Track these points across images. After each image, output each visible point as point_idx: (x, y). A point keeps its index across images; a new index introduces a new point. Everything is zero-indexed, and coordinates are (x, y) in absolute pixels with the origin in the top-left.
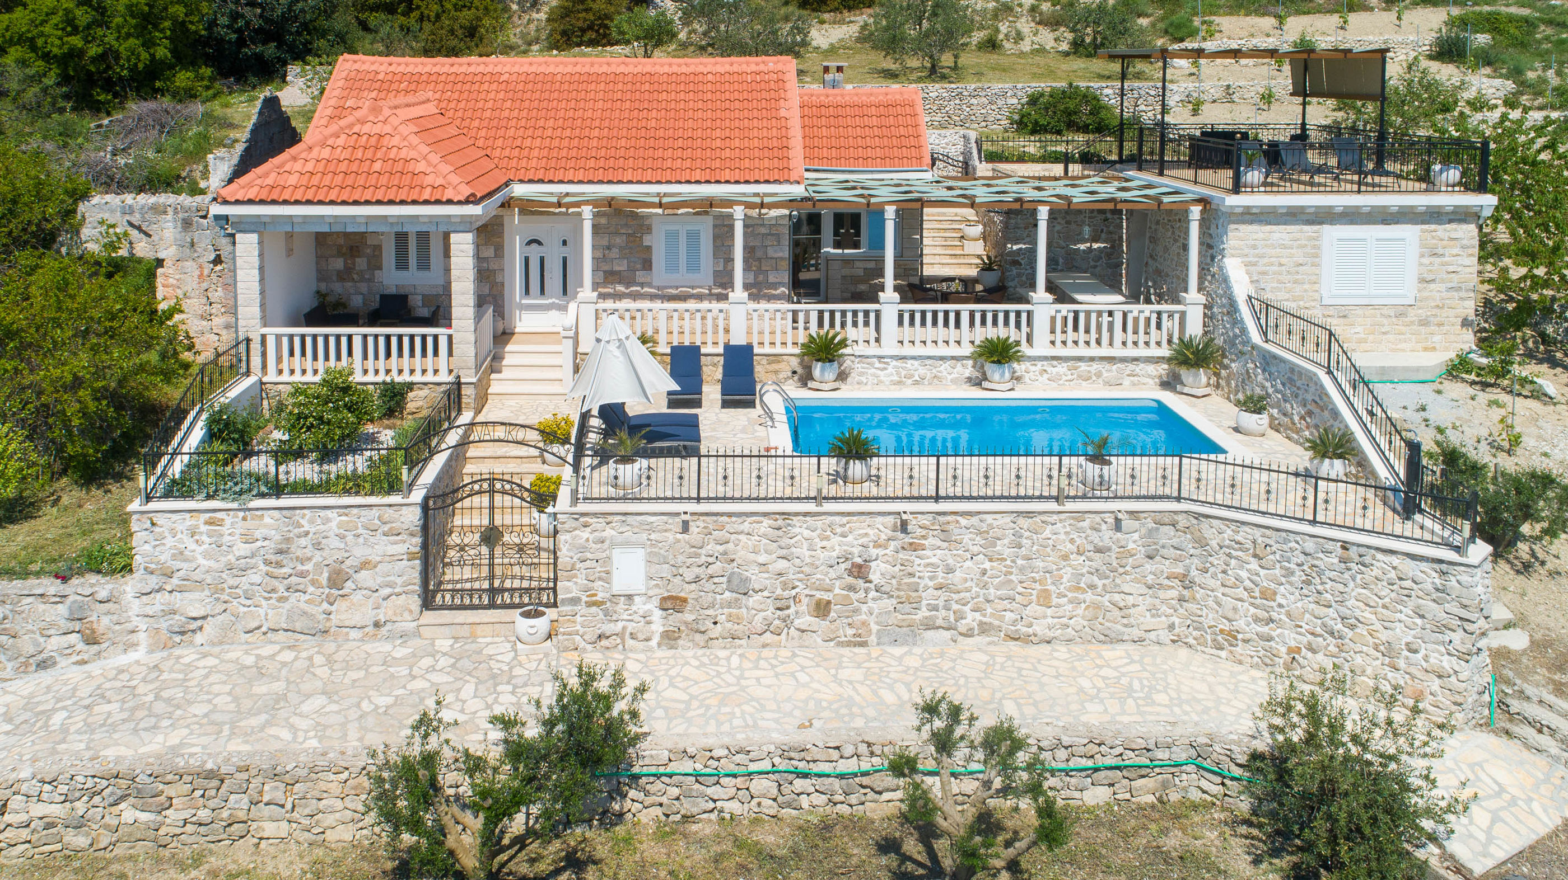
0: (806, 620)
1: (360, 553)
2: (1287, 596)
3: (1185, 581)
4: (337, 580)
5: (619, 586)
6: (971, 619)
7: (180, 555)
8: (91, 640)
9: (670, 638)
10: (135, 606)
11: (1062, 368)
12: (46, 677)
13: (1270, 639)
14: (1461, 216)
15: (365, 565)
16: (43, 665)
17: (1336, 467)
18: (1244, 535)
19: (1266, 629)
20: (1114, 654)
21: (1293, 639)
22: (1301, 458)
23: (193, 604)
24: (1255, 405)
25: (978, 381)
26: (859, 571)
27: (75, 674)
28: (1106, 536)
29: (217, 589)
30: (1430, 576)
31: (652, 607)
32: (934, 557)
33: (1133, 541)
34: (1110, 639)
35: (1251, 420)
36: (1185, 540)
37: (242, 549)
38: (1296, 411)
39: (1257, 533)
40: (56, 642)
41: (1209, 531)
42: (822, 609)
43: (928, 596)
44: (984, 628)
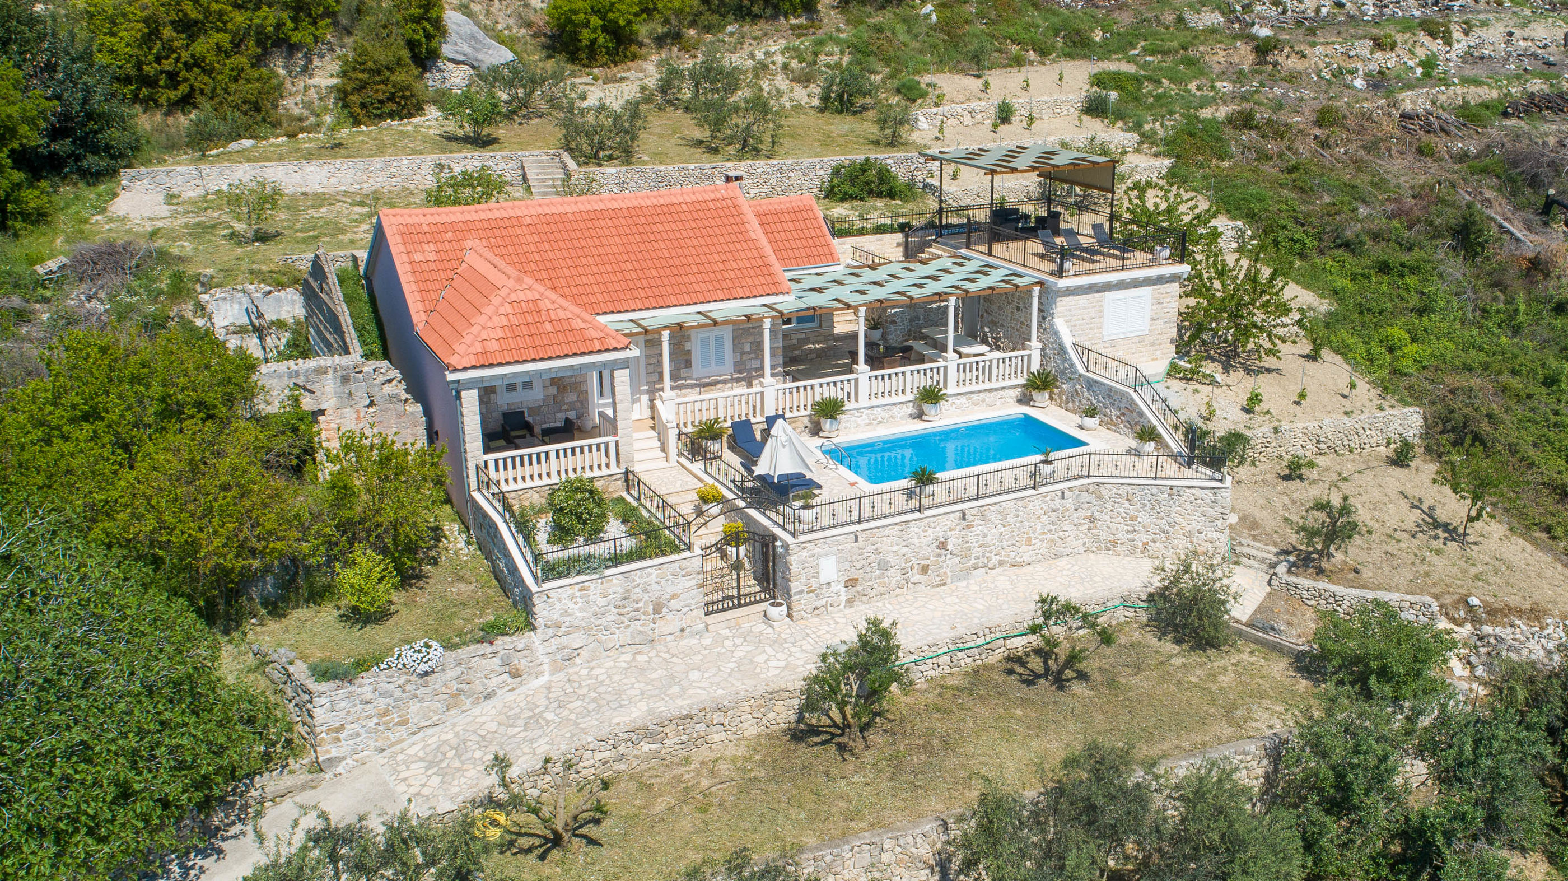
0: (917, 577)
1: (670, 590)
2: (1144, 518)
3: (1092, 519)
4: (657, 610)
5: (823, 579)
6: (995, 559)
7: (565, 613)
8: (515, 674)
9: (850, 602)
10: (540, 649)
11: (964, 400)
12: (490, 703)
13: (1134, 540)
14: (1170, 279)
15: (673, 597)
16: (488, 696)
17: (1150, 447)
18: (1123, 490)
19: (1131, 536)
20: (1062, 562)
21: (1144, 537)
22: (1134, 444)
23: (576, 640)
24: (1091, 413)
25: (920, 416)
26: (943, 546)
27: (510, 697)
28: (1059, 502)
29: (587, 630)
30: (1208, 495)
31: (840, 587)
32: (977, 530)
33: (1069, 503)
34: (1057, 556)
35: (1089, 422)
36: (1092, 498)
37: (602, 602)
38: (1114, 413)
39: (1129, 488)
40: (495, 681)
41: (1104, 491)
42: (925, 570)
43: (976, 551)
44: (1001, 563)
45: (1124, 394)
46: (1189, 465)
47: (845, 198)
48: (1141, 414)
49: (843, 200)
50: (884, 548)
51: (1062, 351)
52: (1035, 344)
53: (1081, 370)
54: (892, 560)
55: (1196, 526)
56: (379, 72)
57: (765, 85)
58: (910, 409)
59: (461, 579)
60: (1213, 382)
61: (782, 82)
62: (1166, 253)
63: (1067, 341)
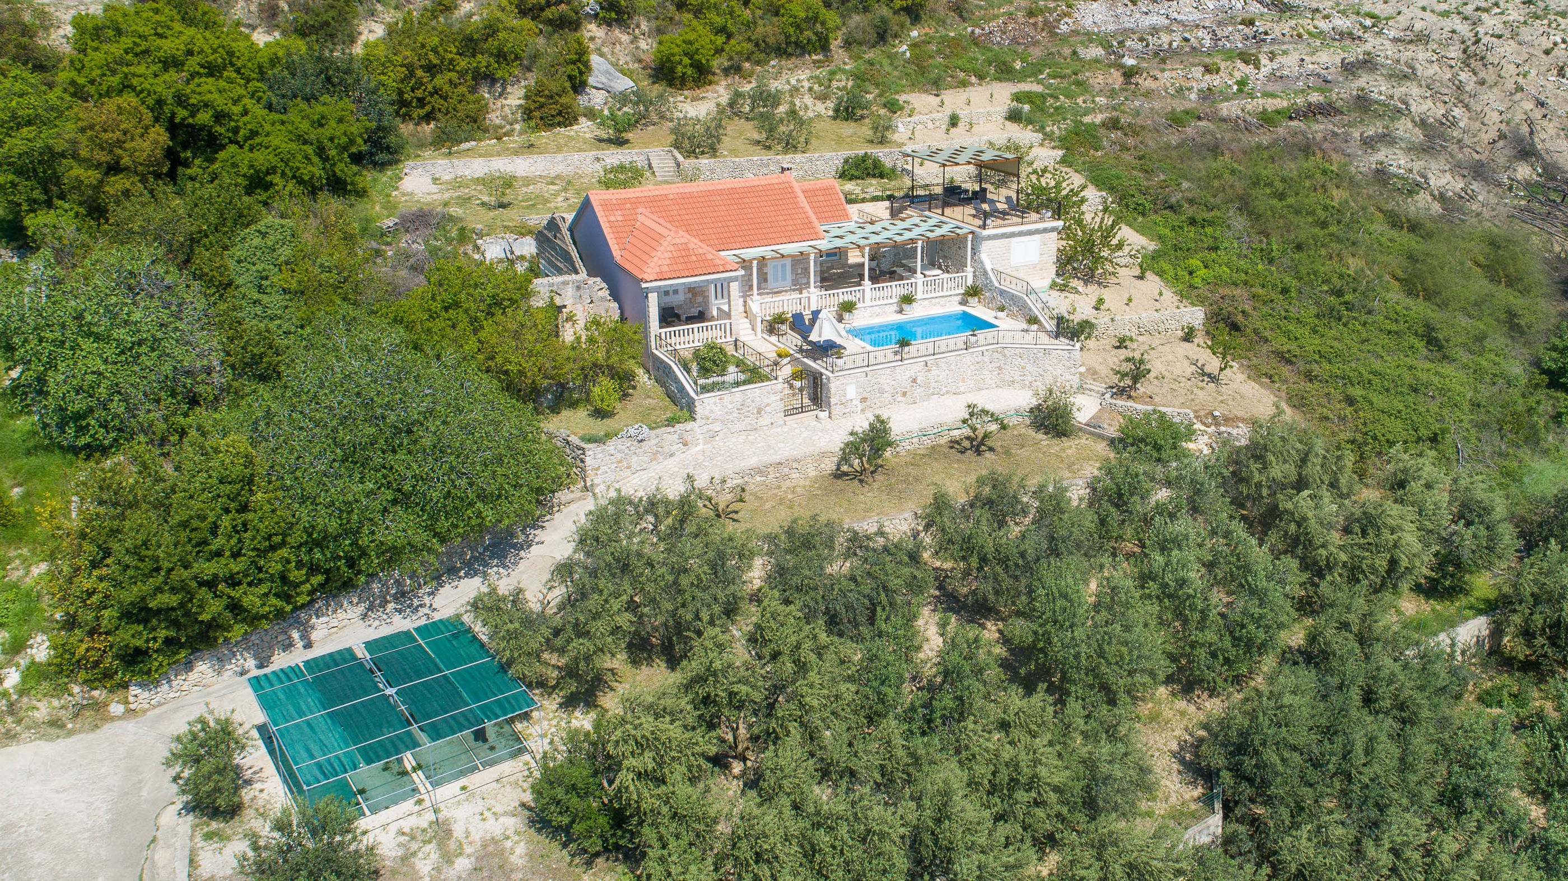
0: (900, 399)
1: (766, 401)
2: (1029, 367)
3: (1000, 368)
4: (759, 412)
5: (849, 397)
6: (944, 390)
7: (712, 411)
8: (685, 444)
9: (863, 410)
10: (698, 431)
11: (926, 302)
12: (672, 459)
13: (1024, 380)
14: (1052, 230)
15: (768, 405)
16: (671, 455)
17: (1035, 327)
18: (1017, 351)
19: (1023, 378)
20: (983, 392)
21: (1030, 379)
22: (1025, 326)
23: (717, 427)
24: (1002, 309)
25: (901, 311)
26: (914, 381)
27: (683, 456)
28: (980, 357)
29: (722, 421)
30: (1066, 354)
31: (858, 402)
32: (934, 373)
33: (986, 359)
34: (980, 389)
35: (1001, 314)
36: (1000, 356)
37: (730, 406)
38: (1015, 309)
39: (1021, 350)
40: (676, 447)
41: (1006, 351)
42: (904, 394)
43: (933, 385)
44: (948, 392)
45: (1021, 298)
46: (1057, 337)
47: (852, 178)
48: (1030, 309)
49: (850, 179)
50: (882, 381)
51: (985, 273)
52: (969, 269)
53: (997, 284)
54: (887, 388)
55: (1059, 372)
56: (552, 97)
57: (798, 102)
58: (895, 308)
59: (649, 397)
60: (1077, 292)
61: (808, 100)
62: (1049, 214)
63: (988, 267)
